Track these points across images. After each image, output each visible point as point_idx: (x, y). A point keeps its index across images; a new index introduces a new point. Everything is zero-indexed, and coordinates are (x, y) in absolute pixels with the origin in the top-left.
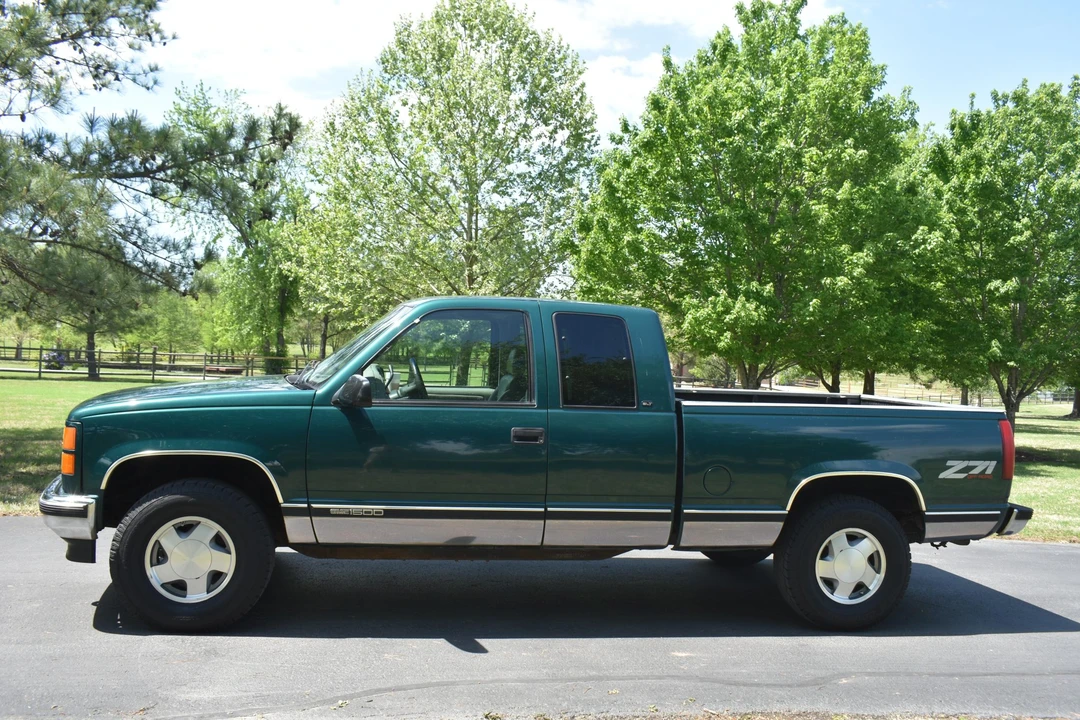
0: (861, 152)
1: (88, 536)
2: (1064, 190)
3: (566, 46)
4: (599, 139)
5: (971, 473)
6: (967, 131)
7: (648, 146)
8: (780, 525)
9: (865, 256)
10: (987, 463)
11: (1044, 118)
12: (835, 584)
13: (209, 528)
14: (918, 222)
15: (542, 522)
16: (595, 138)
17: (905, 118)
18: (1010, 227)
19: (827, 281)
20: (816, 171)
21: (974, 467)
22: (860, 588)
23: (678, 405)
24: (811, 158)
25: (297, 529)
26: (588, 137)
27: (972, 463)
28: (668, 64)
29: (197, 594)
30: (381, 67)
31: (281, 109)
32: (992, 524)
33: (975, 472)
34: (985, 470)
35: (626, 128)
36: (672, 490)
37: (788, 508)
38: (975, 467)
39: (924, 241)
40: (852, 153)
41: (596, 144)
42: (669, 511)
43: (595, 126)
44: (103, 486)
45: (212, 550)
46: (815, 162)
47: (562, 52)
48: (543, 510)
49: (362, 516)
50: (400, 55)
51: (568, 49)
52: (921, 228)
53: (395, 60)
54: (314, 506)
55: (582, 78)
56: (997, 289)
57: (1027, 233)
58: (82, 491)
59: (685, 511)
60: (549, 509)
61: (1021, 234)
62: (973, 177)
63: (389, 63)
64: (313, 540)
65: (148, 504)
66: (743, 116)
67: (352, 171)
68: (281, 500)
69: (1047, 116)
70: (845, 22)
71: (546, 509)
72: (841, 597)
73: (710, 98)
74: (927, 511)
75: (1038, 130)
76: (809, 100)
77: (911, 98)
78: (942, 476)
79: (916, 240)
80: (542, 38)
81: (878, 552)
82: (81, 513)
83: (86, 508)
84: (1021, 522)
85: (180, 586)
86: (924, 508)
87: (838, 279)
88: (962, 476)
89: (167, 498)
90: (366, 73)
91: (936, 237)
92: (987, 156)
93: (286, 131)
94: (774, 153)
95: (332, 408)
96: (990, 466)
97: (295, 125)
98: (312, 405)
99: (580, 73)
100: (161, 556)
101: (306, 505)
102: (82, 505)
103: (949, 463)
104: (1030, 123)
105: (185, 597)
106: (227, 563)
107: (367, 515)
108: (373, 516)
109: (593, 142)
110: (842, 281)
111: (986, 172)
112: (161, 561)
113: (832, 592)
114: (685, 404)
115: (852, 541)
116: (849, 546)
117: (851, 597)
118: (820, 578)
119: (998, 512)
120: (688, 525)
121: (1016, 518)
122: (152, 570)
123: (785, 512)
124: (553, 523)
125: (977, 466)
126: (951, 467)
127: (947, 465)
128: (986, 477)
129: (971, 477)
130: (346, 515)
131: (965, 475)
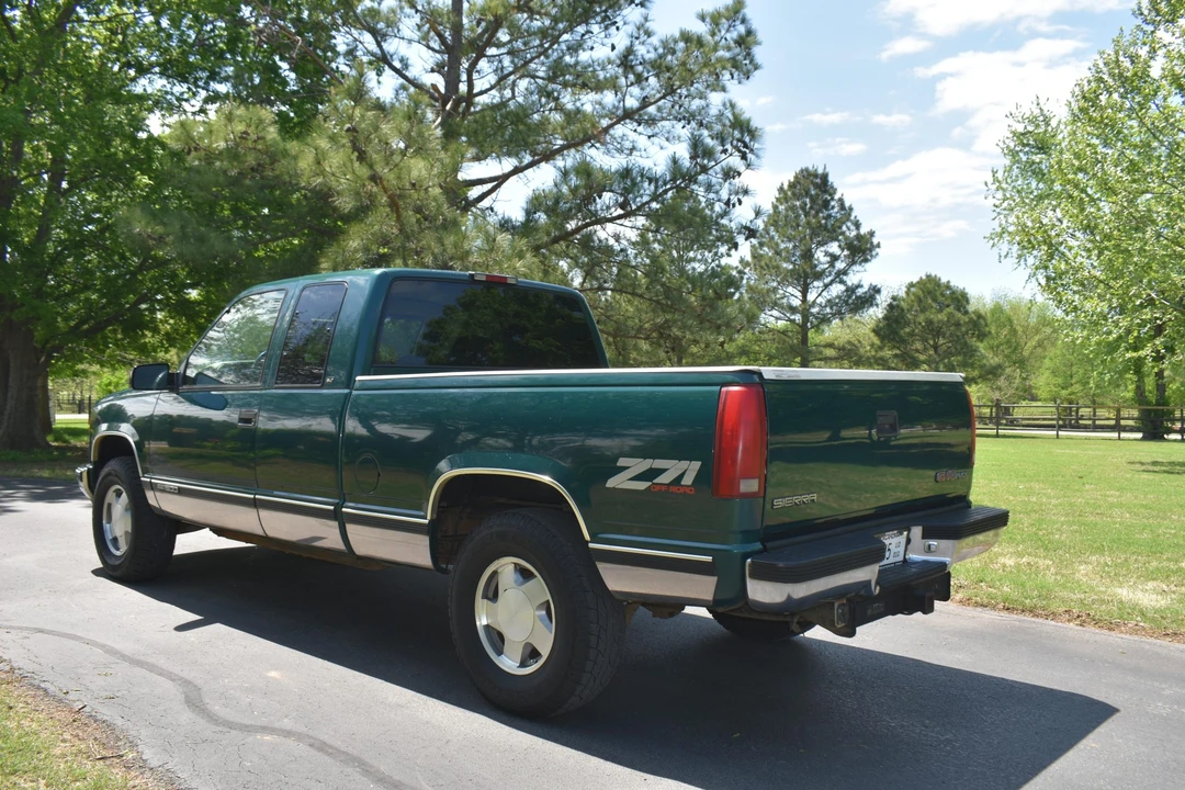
5: (656, 481)
8: (427, 540)
10: (684, 464)
13: (124, 496)
15: (256, 510)
21: (661, 471)
22: (530, 652)
27: (659, 464)
29: (121, 549)
33: (664, 479)
34: (681, 476)
36: (334, 483)
37: (429, 517)
38: (665, 470)
42: (333, 508)
45: (125, 515)
48: (252, 496)
49: (169, 492)
54: (152, 481)
59: (344, 510)
60: (257, 496)
68: (141, 474)
72: (509, 663)
74: (591, 542)
85: (116, 542)
86: (587, 537)
88: (642, 485)
96: (691, 471)
101: (149, 480)
103: (622, 462)
105: (118, 551)
106: (129, 525)
107: (172, 491)
108: (174, 493)
112: (110, 520)
113: (500, 652)
114: (358, 378)
115: (521, 579)
116: (514, 585)
117: (523, 664)
118: (487, 627)
119: (709, 559)
120: (350, 528)
121: (752, 576)
122: (107, 526)
123: (426, 521)
124: (264, 513)
125: (667, 470)
126: (625, 468)
127: (618, 464)
128: (682, 491)
129: (657, 488)
130: (164, 490)
131: (648, 484)
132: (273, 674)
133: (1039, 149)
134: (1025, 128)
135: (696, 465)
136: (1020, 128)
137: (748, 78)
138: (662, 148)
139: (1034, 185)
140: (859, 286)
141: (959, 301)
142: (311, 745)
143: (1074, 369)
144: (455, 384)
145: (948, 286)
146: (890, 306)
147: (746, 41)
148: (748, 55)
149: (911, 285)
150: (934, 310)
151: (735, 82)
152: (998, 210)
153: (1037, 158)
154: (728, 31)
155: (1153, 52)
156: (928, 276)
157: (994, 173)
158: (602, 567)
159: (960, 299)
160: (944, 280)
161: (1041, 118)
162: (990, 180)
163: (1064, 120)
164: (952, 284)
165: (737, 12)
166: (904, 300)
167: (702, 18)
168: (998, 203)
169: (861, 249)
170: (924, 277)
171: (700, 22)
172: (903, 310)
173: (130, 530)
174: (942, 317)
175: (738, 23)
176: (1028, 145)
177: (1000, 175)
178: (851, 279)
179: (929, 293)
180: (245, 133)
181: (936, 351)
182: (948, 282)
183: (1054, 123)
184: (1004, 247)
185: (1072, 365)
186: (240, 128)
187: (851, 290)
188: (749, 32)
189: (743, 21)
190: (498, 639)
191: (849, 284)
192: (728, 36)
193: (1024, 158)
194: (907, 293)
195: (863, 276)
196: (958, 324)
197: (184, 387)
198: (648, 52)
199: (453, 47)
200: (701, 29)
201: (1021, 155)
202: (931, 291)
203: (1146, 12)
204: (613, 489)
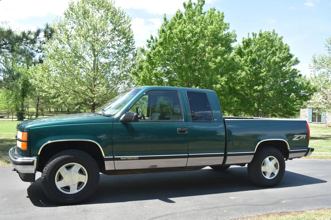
0: (223, 48)
1: (33, 172)
2: (274, 61)
3: (124, 13)
4: (134, 42)
5: (300, 138)
6: (247, 44)
7: (161, 44)
8: (253, 156)
9: (224, 79)
11: (267, 41)
12: (266, 173)
13: (77, 166)
14: (238, 69)
15: (187, 159)
16: (133, 42)
17: (233, 39)
18: (260, 71)
19: (214, 86)
20: (209, 53)
22: (273, 174)
23: (224, 120)
24: (208, 49)
25: (109, 166)
26: (132, 41)
27: (300, 136)
28: (165, 19)
29: (74, 190)
30: (65, 16)
31: (47, 26)
32: (304, 153)
33: (301, 138)
34: (303, 137)
35: (152, 38)
36: (224, 147)
37: (255, 151)
39: (240, 74)
40: (221, 48)
41: (134, 44)
42: (223, 153)
43: (133, 38)
44: (39, 153)
45: (79, 174)
46: (210, 51)
47: (123, 15)
49: (131, 160)
50: (71, 12)
51: (125, 13)
52: (240, 71)
53: (69, 14)
54: (115, 157)
55: (131, 23)
56: (256, 89)
57: (265, 73)
58: (30, 156)
59: (228, 153)
60: (189, 154)
61: (263, 73)
62: (250, 56)
63: (67, 15)
64: (114, 169)
65: (56, 159)
66: (190, 36)
67: (56, 49)
68: (104, 155)
69: (268, 40)
70: (215, 10)
71: (188, 155)
72: (268, 177)
73: (180, 30)
75: (266, 44)
76: (208, 32)
77: (235, 33)
78: (293, 139)
79: (238, 74)
80: (117, 10)
81: (277, 163)
82: (31, 164)
83: (33, 162)
84: (311, 152)
85: (67, 188)
86: (289, 149)
87: (217, 85)
89: (63, 157)
90: (59, 17)
91: (244, 74)
92: (254, 51)
93: (49, 34)
94: (199, 47)
95: (120, 123)
97: (52, 31)
98: (113, 122)
99: (130, 21)
100: (60, 178)
101: (112, 157)
102: (32, 161)
103: (295, 136)
104: (264, 42)
105: (69, 192)
106: (84, 179)
107: (133, 159)
108: (135, 160)
109: (133, 43)
110: (218, 86)
111: (254, 56)
113: (265, 176)
117: (270, 177)
119: (307, 150)
120: (228, 158)
124: (190, 159)
126: (295, 137)
130: (126, 160)
131: (299, 139)
135: (305, 135)
204: (294, 141)
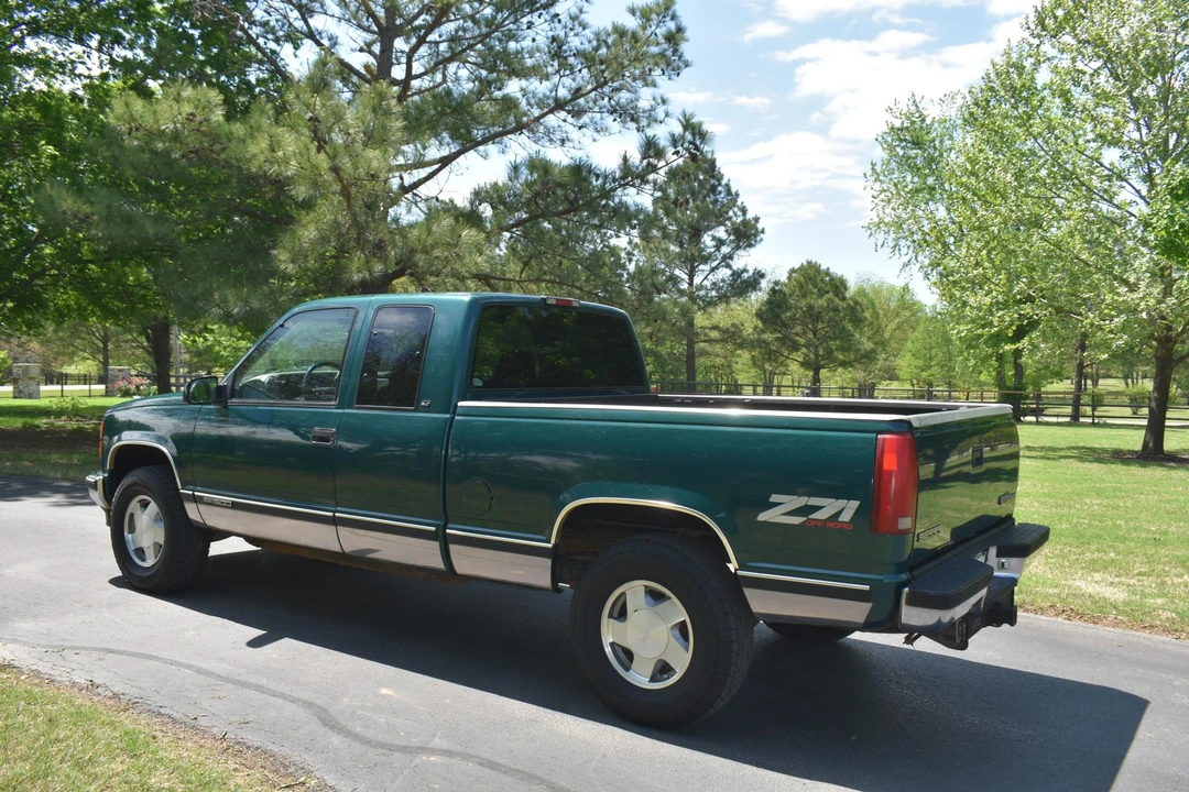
5: (812, 517)
8: (550, 562)
10: (842, 503)
12: (630, 658)
13: (153, 506)
15: (333, 528)
21: (817, 508)
22: (663, 667)
25: (191, 511)
27: (814, 501)
29: (149, 560)
33: (820, 515)
34: (838, 514)
37: (553, 541)
38: (821, 508)
42: (434, 529)
44: (107, 466)
45: (155, 525)
48: (331, 514)
49: (219, 506)
54: (195, 493)
59: (448, 531)
60: (337, 514)
68: (179, 486)
71: (334, 514)
72: (640, 677)
74: (740, 570)
78: (763, 517)
81: (684, 623)
83: (96, 482)
85: (141, 553)
86: (735, 565)
88: (797, 520)
89: (131, 479)
93: (689, 142)
96: (849, 509)
98: (202, 405)
100: (132, 526)
101: (192, 493)
103: (774, 498)
105: (145, 561)
106: (161, 536)
107: (222, 505)
108: (225, 507)
112: (132, 530)
113: (627, 669)
114: (460, 404)
115: (652, 601)
116: (645, 606)
117: (653, 679)
118: (613, 645)
119: (867, 587)
120: (453, 548)
121: (908, 603)
122: (128, 536)
123: (550, 546)
124: (343, 531)
125: (823, 507)
126: (778, 504)
127: (771, 500)
128: (839, 526)
129: (813, 523)
130: (212, 503)
131: (803, 519)
132: (384, 691)
133: (913, 143)
134: (903, 123)
135: (855, 504)
136: (897, 124)
137: (678, 74)
138: (594, 140)
139: (909, 178)
140: (745, 271)
141: (837, 287)
142: (481, 764)
143: (934, 352)
144: (579, 416)
145: (827, 273)
146: (773, 290)
147: (674, 38)
148: (675, 51)
149: (793, 271)
150: (814, 296)
151: (665, 77)
152: (876, 201)
153: (912, 153)
154: (658, 26)
155: (1038, 63)
156: (809, 263)
157: (873, 165)
158: (748, 592)
159: (838, 286)
160: (824, 267)
161: (917, 115)
162: (869, 173)
163: (937, 118)
164: (831, 271)
165: (667, 9)
166: (786, 285)
167: (633, 12)
168: (876, 194)
169: (746, 234)
170: (805, 264)
171: (630, 16)
172: (785, 295)
173: (161, 541)
174: (822, 302)
175: (668, 19)
176: (905, 140)
177: (878, 168)
178: (737, 264)
179: (810, 279)
180: (192, 114)
181: (815, 335)
182: (828, 269)
183: (928, 121)
184: (881, 236)
185: (931, 348)
186: (187, 109)
187: (736, 274)
188: (680, 30)
189: (673, 18)
190: (627, 656)
191: (735, 268)
192: (658, 31)
193: (901, 153)
194: (789, 278)
195: (746, 260)
196: (836, 310)
197: (234, 400)
198: (582, 44)
199: (387, 28)
200: (631, 23)
201: (898, 149)
202: (811, 277)
203: (1033, 27)
204: (765, 523)
